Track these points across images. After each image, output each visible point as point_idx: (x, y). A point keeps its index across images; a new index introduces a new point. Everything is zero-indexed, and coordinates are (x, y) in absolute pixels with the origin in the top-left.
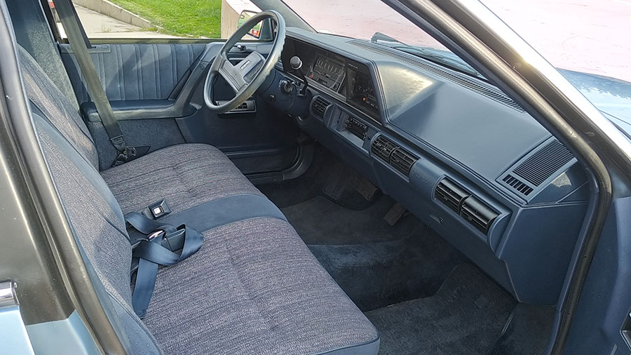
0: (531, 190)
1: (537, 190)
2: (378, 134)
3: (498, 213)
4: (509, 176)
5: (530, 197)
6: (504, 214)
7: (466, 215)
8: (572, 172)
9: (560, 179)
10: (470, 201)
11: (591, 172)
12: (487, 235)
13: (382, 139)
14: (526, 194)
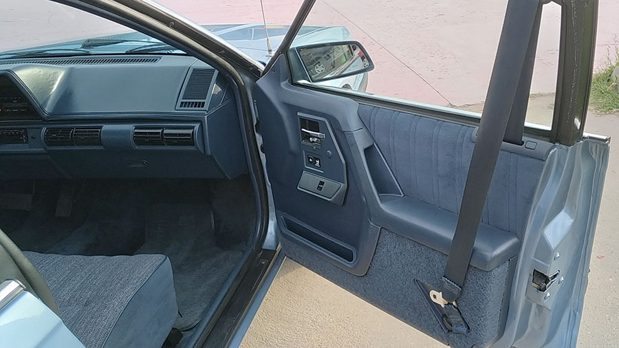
0: (204, 103)
1: (207, 101)
2: (44, 129)
3: (193, 128)
4: (182, 103)
5: (206, 107)
6: (197, 126)
7: (170, 143)
8: (219, 82)
9: (215, 89)
10: (166, 131)
11: (230, 77)
12: (194, 145)
13: (50, 131)
14: (203, 107)
